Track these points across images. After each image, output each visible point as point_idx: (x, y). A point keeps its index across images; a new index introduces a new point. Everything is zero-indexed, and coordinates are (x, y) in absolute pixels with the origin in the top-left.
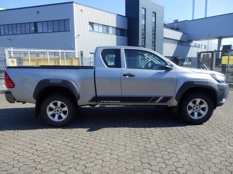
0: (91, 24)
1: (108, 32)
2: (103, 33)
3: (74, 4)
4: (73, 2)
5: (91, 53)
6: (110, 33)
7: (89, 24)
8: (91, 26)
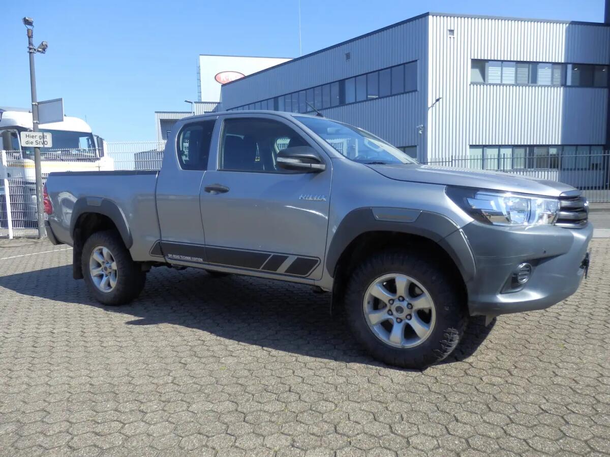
0: (480, 64)
1: (533, 80)
2: (517, 84)
3: (430, 17)
4: (427, 14)
5: (472, 146)
6: (540, 81)
7: (473, 67)
8: (477, 71)
